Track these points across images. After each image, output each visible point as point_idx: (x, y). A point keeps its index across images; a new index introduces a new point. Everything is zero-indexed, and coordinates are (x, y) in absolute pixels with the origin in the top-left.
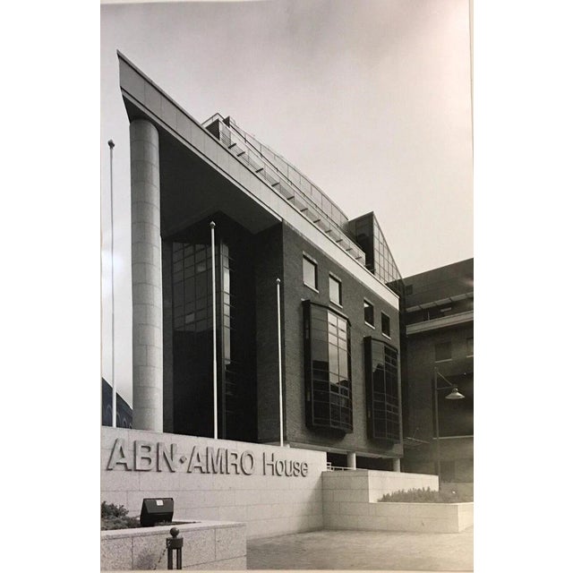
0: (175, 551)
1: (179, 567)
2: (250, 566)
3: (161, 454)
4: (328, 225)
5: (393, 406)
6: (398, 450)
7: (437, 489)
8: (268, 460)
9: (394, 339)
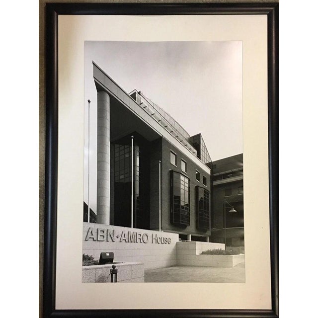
0: (114, 275)
1: (116, 281)
2: (146, 281)
3: (108, 234)
4: (181, 138)
5: (207, 215)
6: (209, 233)
7: (224, 249)
8: (154, 237)
9: (208, 187)
